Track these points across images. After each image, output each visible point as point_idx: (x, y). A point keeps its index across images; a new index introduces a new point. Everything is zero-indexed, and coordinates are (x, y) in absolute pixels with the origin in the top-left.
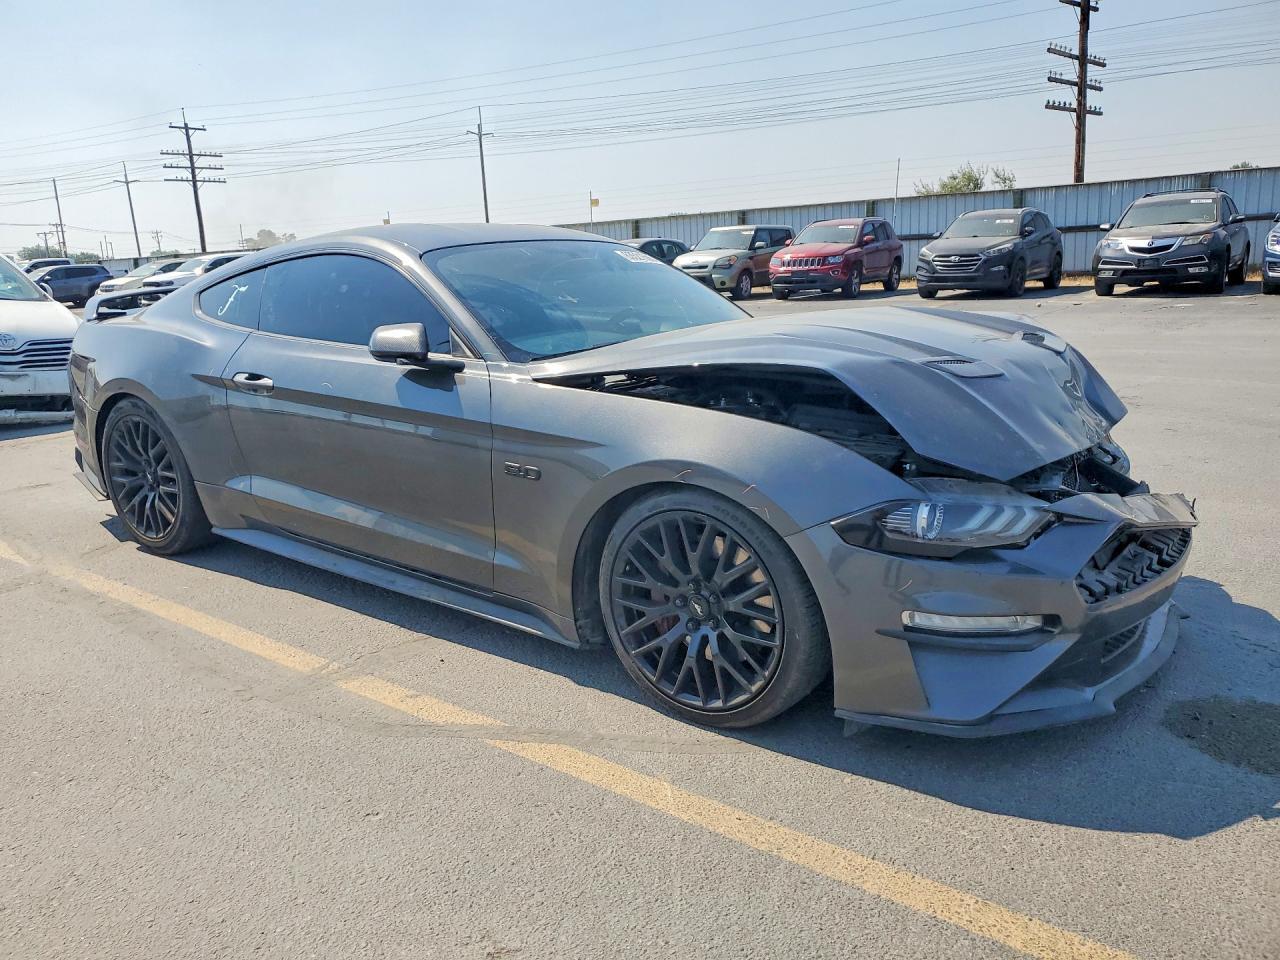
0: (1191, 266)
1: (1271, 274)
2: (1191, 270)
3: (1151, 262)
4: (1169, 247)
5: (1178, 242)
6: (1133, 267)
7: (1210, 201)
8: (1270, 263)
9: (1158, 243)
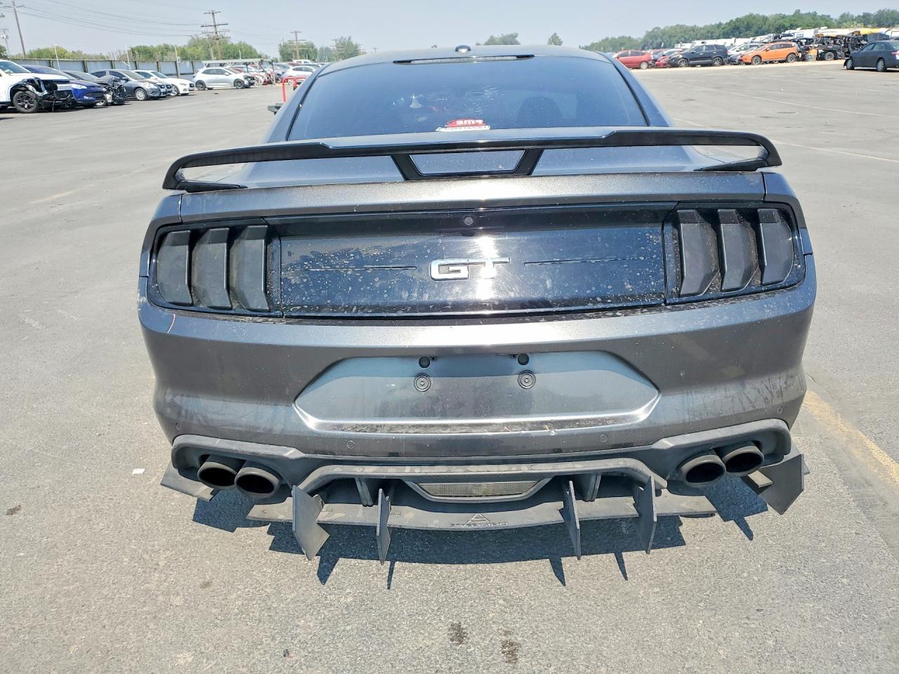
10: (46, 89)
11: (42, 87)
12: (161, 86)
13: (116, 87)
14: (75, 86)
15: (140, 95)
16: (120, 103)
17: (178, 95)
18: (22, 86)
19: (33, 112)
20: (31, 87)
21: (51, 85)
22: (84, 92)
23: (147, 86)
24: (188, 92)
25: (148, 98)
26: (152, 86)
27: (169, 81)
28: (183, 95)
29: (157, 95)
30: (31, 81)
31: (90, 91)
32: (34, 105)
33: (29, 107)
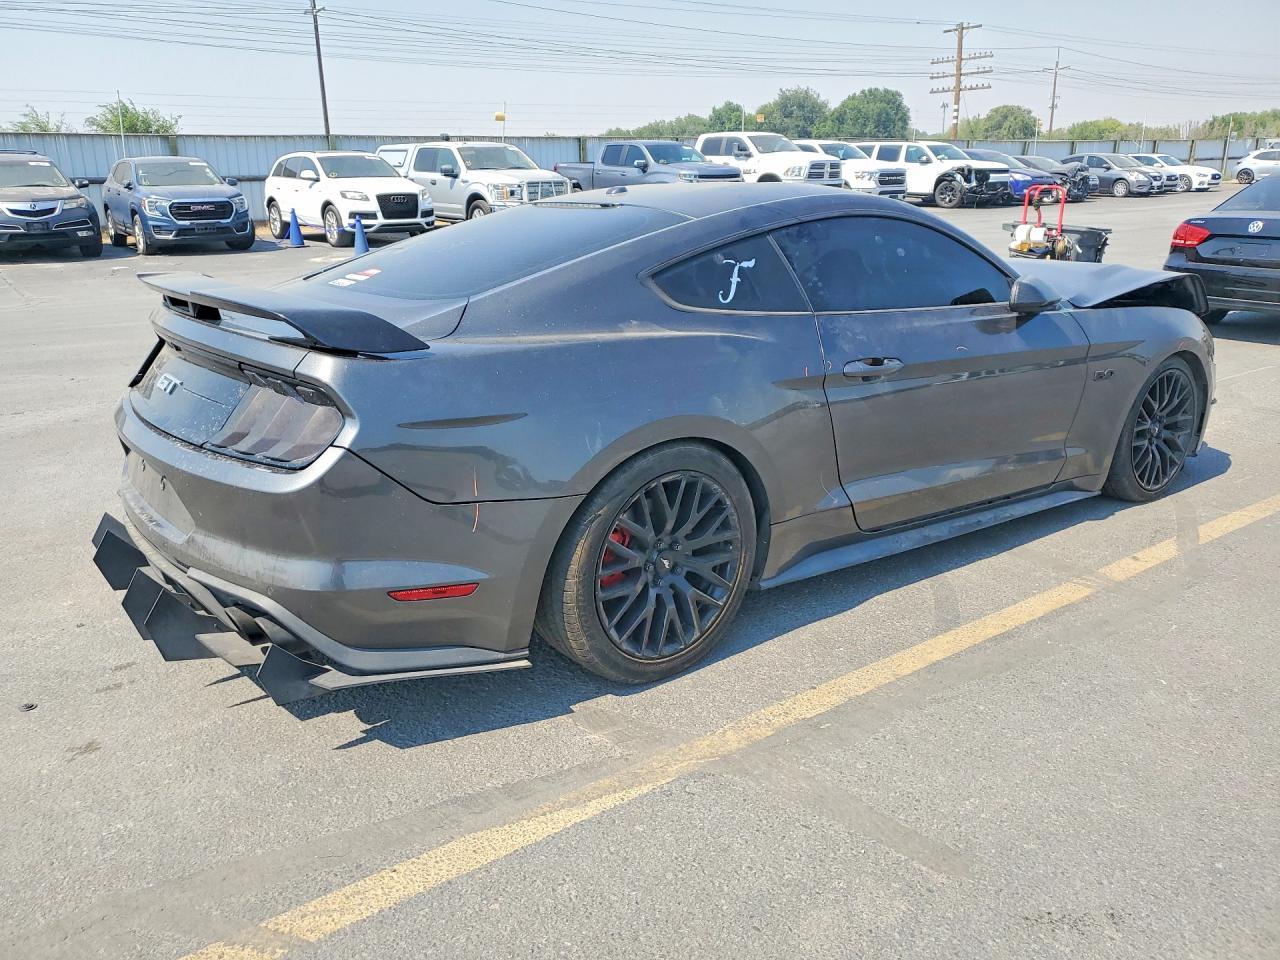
0: (80, 230)
1: (158, 237)
2: (80, 234)
3: (40, 226)
4: (52, 210)
5: (59, 207)
6: (22, 231)
7: (48, 164)
8: (154, 226)
9: (40, 206)
10: (976, 179)
11: (973, 176)
12: (1155, 178)
13: (1078, 178)
14: (1018, 177)
15: (1120, 189)
16: (1076, 200)
17: (1188, 190)
18: (950, 176)
19: (952, 207)
20: (959, 177)
21: (983, 175)
22: (1026, 184)
23: (1132, 177)
24: (1206, 186)
25: (1130, 194)
26: (1142, 178)
27: (1177, 170)
28: (1198, 190)
29: (1144, 190)
30: (961, 170)
31: (1035, 182)
32: (956, 200)
33: (950, 201)
